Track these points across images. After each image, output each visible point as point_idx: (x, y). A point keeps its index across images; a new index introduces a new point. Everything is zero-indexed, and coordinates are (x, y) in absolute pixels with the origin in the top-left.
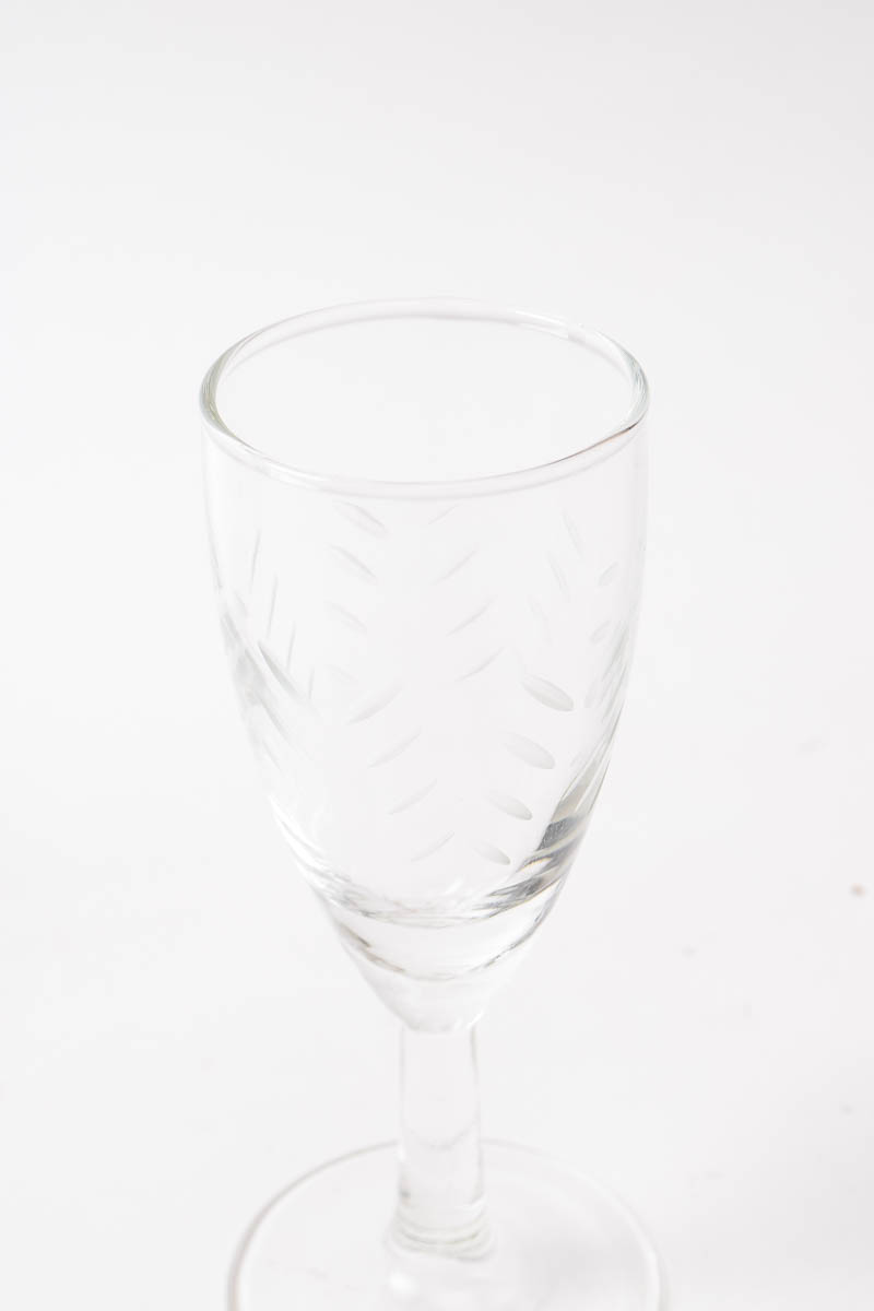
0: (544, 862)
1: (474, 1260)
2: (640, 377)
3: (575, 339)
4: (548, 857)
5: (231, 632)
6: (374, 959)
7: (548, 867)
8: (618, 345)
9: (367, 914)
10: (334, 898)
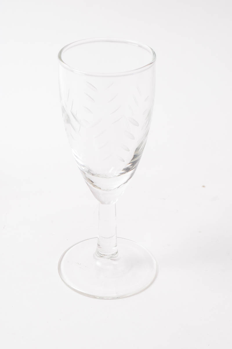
0: (131, 164)
1: (115, 260)
2: (154, 53)
3: (140, 46)
4: (132, 163)
5: (64, 110)
6: (95, 186)
7: (131, 165)
8: (150, 47)
9: (93, 175)
10: (86, 172)
